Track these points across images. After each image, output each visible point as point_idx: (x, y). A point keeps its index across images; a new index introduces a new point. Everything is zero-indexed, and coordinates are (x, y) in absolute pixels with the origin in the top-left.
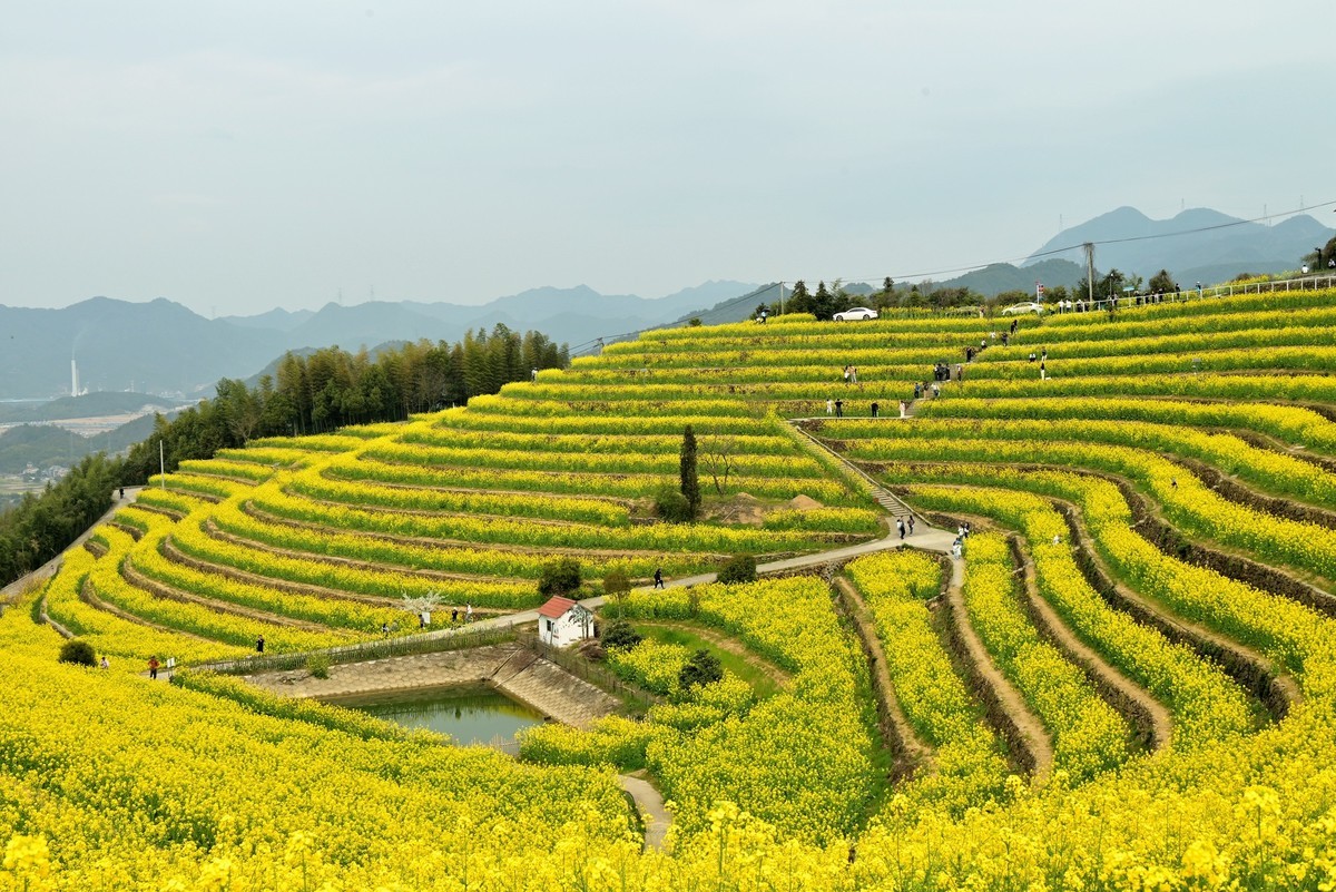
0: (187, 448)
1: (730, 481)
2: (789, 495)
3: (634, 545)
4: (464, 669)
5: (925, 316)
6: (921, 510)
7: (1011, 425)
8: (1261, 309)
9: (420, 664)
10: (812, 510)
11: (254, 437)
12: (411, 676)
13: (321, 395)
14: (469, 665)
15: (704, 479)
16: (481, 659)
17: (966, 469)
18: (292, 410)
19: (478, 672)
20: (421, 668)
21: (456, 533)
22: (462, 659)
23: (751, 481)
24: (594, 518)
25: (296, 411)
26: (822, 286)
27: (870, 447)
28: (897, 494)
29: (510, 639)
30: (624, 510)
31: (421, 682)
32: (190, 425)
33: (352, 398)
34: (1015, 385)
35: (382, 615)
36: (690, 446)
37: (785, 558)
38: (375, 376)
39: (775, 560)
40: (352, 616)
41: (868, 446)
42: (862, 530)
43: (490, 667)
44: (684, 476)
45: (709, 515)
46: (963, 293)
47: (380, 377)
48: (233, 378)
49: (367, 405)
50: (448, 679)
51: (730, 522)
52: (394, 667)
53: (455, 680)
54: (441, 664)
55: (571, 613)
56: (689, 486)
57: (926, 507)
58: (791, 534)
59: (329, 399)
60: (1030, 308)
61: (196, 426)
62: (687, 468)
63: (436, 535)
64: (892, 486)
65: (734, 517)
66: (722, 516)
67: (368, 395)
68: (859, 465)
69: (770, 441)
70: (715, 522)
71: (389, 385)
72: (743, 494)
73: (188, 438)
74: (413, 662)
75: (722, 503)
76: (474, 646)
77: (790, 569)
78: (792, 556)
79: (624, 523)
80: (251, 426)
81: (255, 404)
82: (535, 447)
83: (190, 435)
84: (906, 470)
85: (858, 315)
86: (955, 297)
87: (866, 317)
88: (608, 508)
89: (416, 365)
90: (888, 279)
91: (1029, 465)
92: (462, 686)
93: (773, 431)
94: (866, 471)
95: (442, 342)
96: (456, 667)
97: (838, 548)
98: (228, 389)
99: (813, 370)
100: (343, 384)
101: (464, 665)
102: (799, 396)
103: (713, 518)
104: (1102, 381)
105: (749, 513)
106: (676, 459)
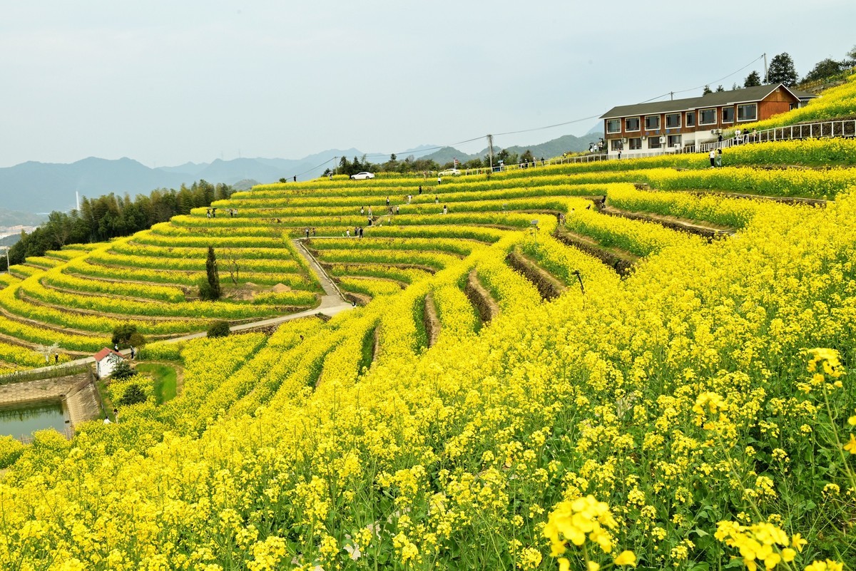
0: (33, 250)
1: (241, 275)
2: (274, 283)
3: (177, 314)
4: (52, 389)
5: (395, 177)
6: (344, 291)
7: (408, 242)
8: (559, 174)
9: (26, 387)
10: (282, 292)
11: (67, 243)
12: (18, 394)
13: (102, 220)
14: (56, 387)
15: (222, 275)
16: (64, 383)
17: (372, 267)
18: (87, 228)
19: (60, 391)
20: (25, 390)
21: (94, 306)
22: (53, 383)
23: (257, 276)
24: (164, 298)
25: (90, 229)
26: (356, 159)
27: (329, 255)
28: (335, 282)
29: (85, 371)
30: (180, 293)
31: (23, 398)
32: (35, 237)
33: (119, 222)
34: (420, 218)
35: (29, 355)
36: (211, 256)
37: (256, 321)
38: (132, 210)
39: (251, 322)
40: (17, 357)
41: (327, 254)
42: (304, 304)
43: (68, 388)
44: (208, 271)
45: (228, 295)
46: (429, 162)
47: (134, 210)
48: (57, 211)
49: (127, 226)
50: (40, 396)
51: (238, 299)
52: (9, 390)
53: (45, 396)
54: (39, 387)
55: (108, 358)
56: (212, 279)
57: (346, 290)
58: (263, 307)
59: (107, 222)
60: (451, 172)
61: (38, 238)
62: (211, 268)
63: (83, 307)
64: (333, 277)
65: (241, 297)
66: (234, 296)
67: (127, 220)
68: (322, 265)
69: (277, 251)
70: (230, 300)
71: (141, 214)
72: (249, 283)
73: (34, 244)
74: (22, 386)
75: (236, 288)
76: (62, 376)
77: (253, 328)
78: (261, 320)
79: (178, 300)
80: (65, 238)
81: (68, 225)
82: (161, 255)
83: (34, 243)
84: (342, 268)
85: (363, 176)
86: (424, 165)
87: (367, 178)
88: (173, 292)
89: (158, 203)
90: (393, 155)
91: (407, 265)
92: (50, 399)
93: (283, 245)
94: (324, 268)
95: (172, 190)
96: (48, 388)
97: (289, 314)
98: (56, 217)
99: (319, 209)
100: (114, 214)
101: (52, 387)
102: (306, 225)
103: (230, 297)
104: (464, 215)
105: (249, 294)
106: (204, 262)
